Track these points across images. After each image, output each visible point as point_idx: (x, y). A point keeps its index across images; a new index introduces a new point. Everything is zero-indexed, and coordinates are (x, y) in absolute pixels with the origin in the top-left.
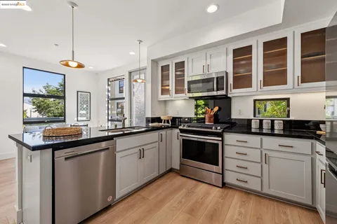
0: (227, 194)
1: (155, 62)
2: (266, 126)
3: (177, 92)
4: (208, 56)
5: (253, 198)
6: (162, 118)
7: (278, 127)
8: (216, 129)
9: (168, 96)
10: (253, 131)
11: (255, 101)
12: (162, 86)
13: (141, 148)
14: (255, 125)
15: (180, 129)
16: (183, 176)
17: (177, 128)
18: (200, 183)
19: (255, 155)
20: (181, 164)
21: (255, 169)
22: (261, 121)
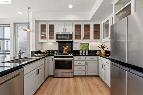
0: (75, 79)
1: (37, 22)
2: (84, 53)
3: (50, 38)
4: (65, 25)
5: (83, 78)
6: (41, 51)
7: (87, 52)
8: (71, 55)
9: (45, 40)
10: (80, 54)
11: (80, 44)
12: (41, 35)
13: (37, 69)
14: (81, 52)
15: (54, 56)
16: (55, 78)
17: (53, 55)
18: (64, 78)
19: (83, 63)
20: (54, 72)
21: (83, 68)
22: (82, 51)
